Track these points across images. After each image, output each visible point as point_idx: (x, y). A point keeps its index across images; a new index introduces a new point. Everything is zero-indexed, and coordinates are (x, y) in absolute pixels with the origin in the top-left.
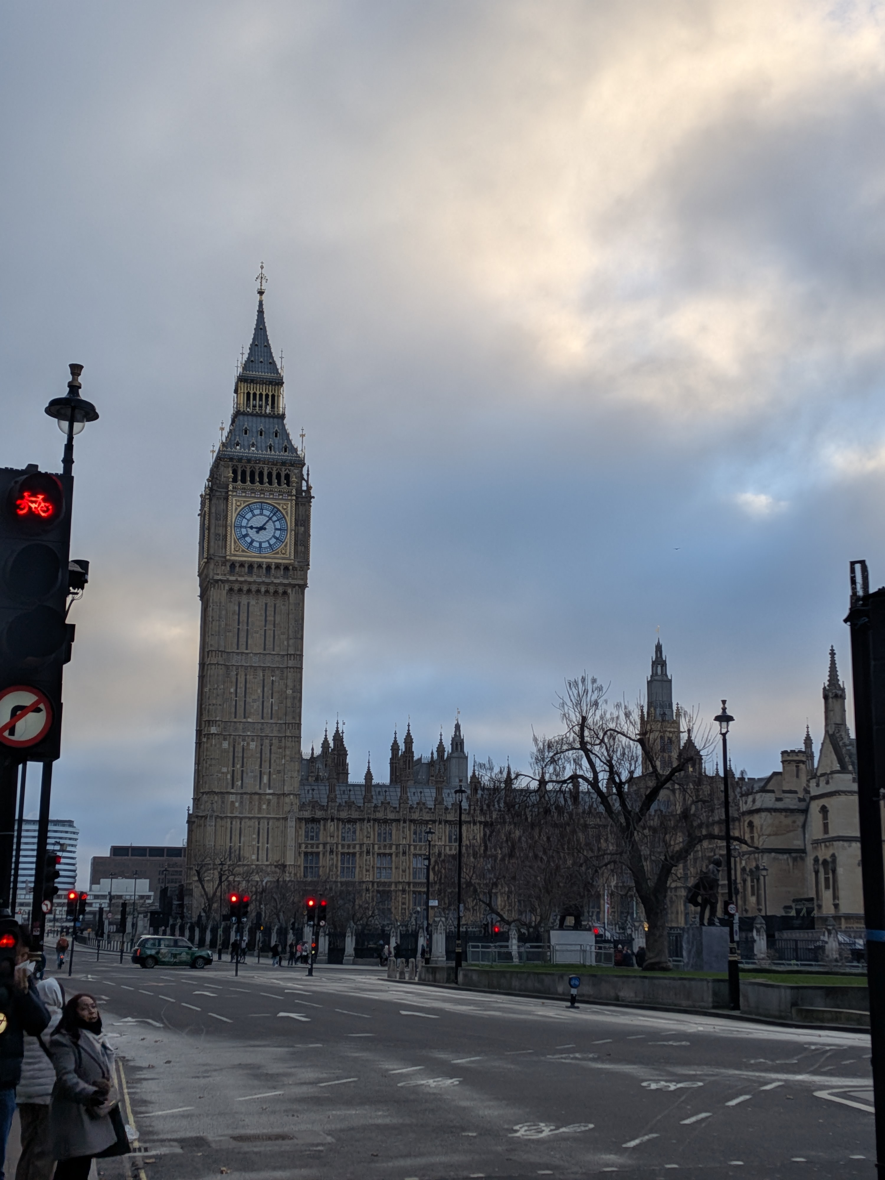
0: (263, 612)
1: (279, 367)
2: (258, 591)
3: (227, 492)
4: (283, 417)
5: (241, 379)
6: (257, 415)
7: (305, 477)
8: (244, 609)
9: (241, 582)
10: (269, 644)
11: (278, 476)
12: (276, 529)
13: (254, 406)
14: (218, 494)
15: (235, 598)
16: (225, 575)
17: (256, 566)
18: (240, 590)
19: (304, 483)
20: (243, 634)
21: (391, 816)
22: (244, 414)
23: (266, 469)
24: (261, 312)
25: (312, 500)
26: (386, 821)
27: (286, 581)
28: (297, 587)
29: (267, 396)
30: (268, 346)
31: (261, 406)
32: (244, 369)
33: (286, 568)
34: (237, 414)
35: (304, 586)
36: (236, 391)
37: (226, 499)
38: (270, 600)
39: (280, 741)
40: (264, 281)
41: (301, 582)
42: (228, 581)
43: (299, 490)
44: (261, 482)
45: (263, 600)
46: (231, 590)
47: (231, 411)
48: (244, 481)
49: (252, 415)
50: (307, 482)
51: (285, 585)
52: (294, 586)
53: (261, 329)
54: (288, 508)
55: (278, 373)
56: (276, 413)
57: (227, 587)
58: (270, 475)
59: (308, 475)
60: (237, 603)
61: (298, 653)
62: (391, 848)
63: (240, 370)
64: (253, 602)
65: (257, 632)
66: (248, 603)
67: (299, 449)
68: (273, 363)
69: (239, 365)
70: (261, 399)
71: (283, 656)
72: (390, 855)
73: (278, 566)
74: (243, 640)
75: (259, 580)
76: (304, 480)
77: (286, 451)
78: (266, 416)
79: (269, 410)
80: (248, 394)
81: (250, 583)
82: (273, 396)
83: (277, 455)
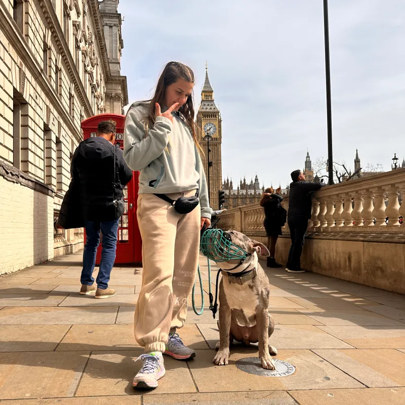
4: (213, 101)
5: (203, 92)
9: (206, 143)
10: (213, 157)
11: (213, 116)
13: (207, 98)
15: (205, 147)
22: (204, 100)
23: (210, 114)
24: (207, 74)
25: (222, 121)
28: (219, 143)
29: (209, 95)
33: (216, 139)
34: (202, 101)
35: (221, 143)
36: (202, 95)
37: (201, 122)
38: (213, 147)
39: (217, 180)
43: (219, 119)
44: (209, 117)
46: (204, 145)
48: (205, 117)
49: (206, 101)
50: (220, 117)
51: (216, 143)
53: (207, 78)
54: (216, 123)
59: (220, 115)
61: (220, 159)
67: (218, 109)
69: (202, 88)
71: (217, 160)
73: (214, 138)
74: (207, 157)
77: (215, 109)
78: (210, 101)
79: (210, 99)
80: (205, 95)
83: (213, 110)
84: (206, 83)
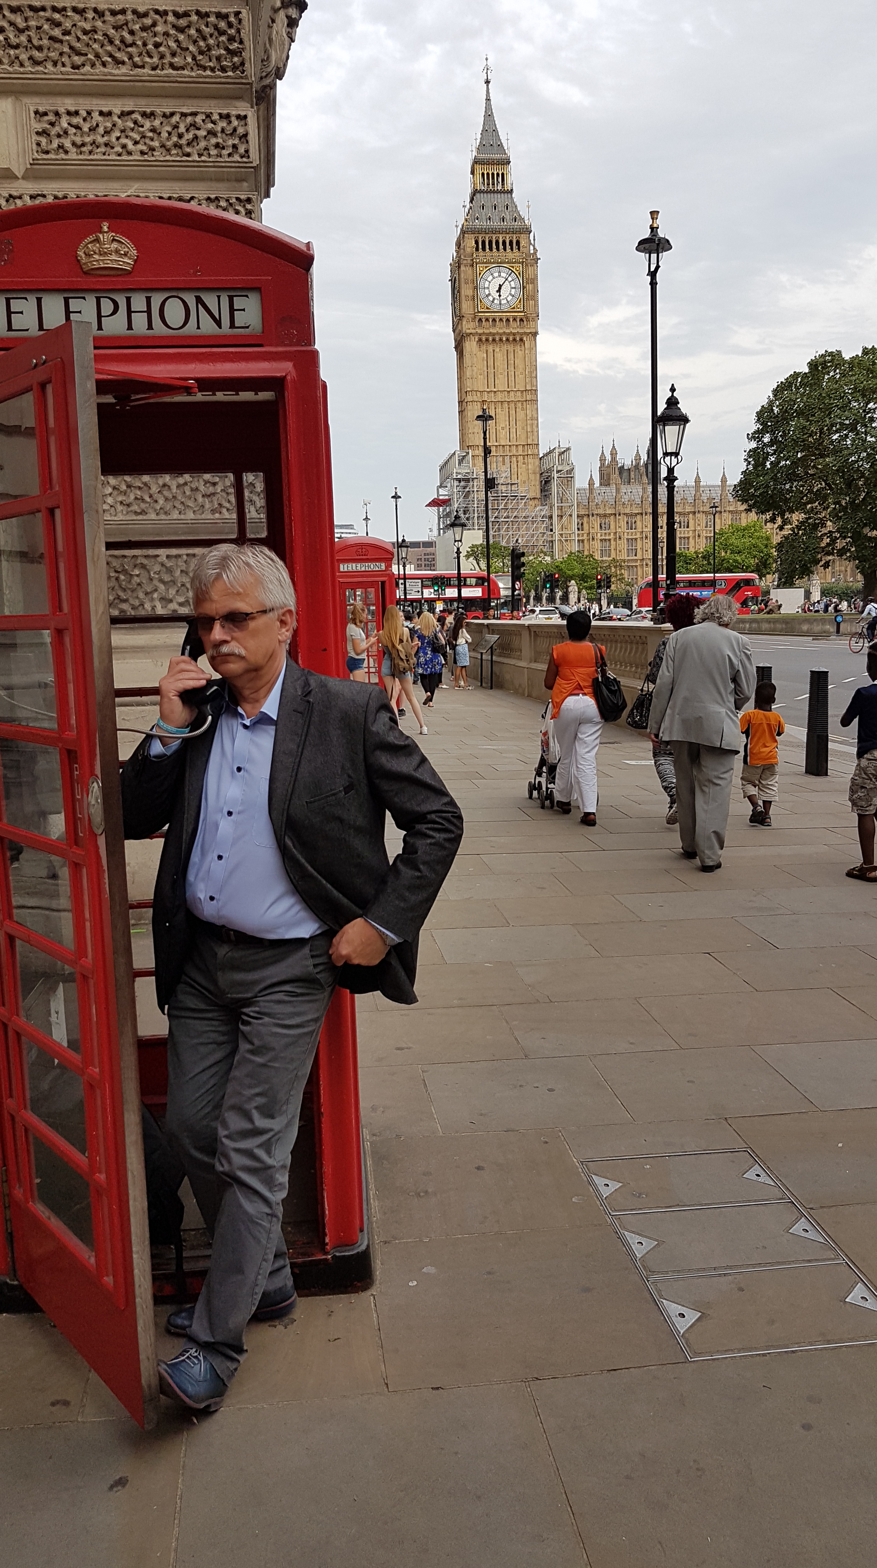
0: (505, 357)
1: (505, 148)
2: (501, 340)
3: (472, 260)
4: (511, 192)
5: (476, 162)
6: (491, 192)
7: (532, 242)
8: (491, 355)
9: (487, 334)
10: (512, 384)
11: (511, 243)
12: (512, 288)
13: (488, 184)
14: (465, 262)
15: (484, 347)
16: (475, 329)
17: (498, 320)
18: (487, 340)
19: (532, 248)
20: (491, 376)
21: (609, 511)
22: (481, 192)
23: (501, 238)
24: (488, 100)
25: (539, 261)
26: (605, 516)
27: (521, 331)
28: (530, 335)
29: (498, 174)
30: (495, 130)
31: (493, 184)
32: (479, 152)
33: (521, 320)
34: (475, 193)
35: (535, 334)
36: (473, 173)
37: (472, 266)
38: (511, 348)
39: (524, 459)
40: (489, 72)
41: (534, 331)
42: (477, 333)
43: (528, 254)
44: (498, 249)
45: (505, 347)
46: (480, 340)
47: (469, 191)
48: (484, 249)
49: (487, 192)
50: (534, 246)
51: (522, 334)
52: (527, 334)
53: (489, 115)
54: (520, 269)
55: (505, 154)
56: (506, 189)
57: (476, 340)
58: (504, 243)
59: (534, 240)
60: (485, 351)
61: (534, 388)
62: (610, 534)
63: (475, 153)
64: (497, 350)
65: (501, 374)
66: (494, 351)
67: (526, 219)
68: (500, 145)
69: (474, 149)
70: (493, 178)
71: (522, 391)
72: (610, 540)
73: (514, 319)
74: (491, 380)
75: (501, 331)
76: (531, 244)
77: (515, 221)
78: (498, 192)
79: (500, 187)
80: (483, 174)
81: (494, 334)
82: (503, 174)
83: (509, 224)
84: (484, 131)
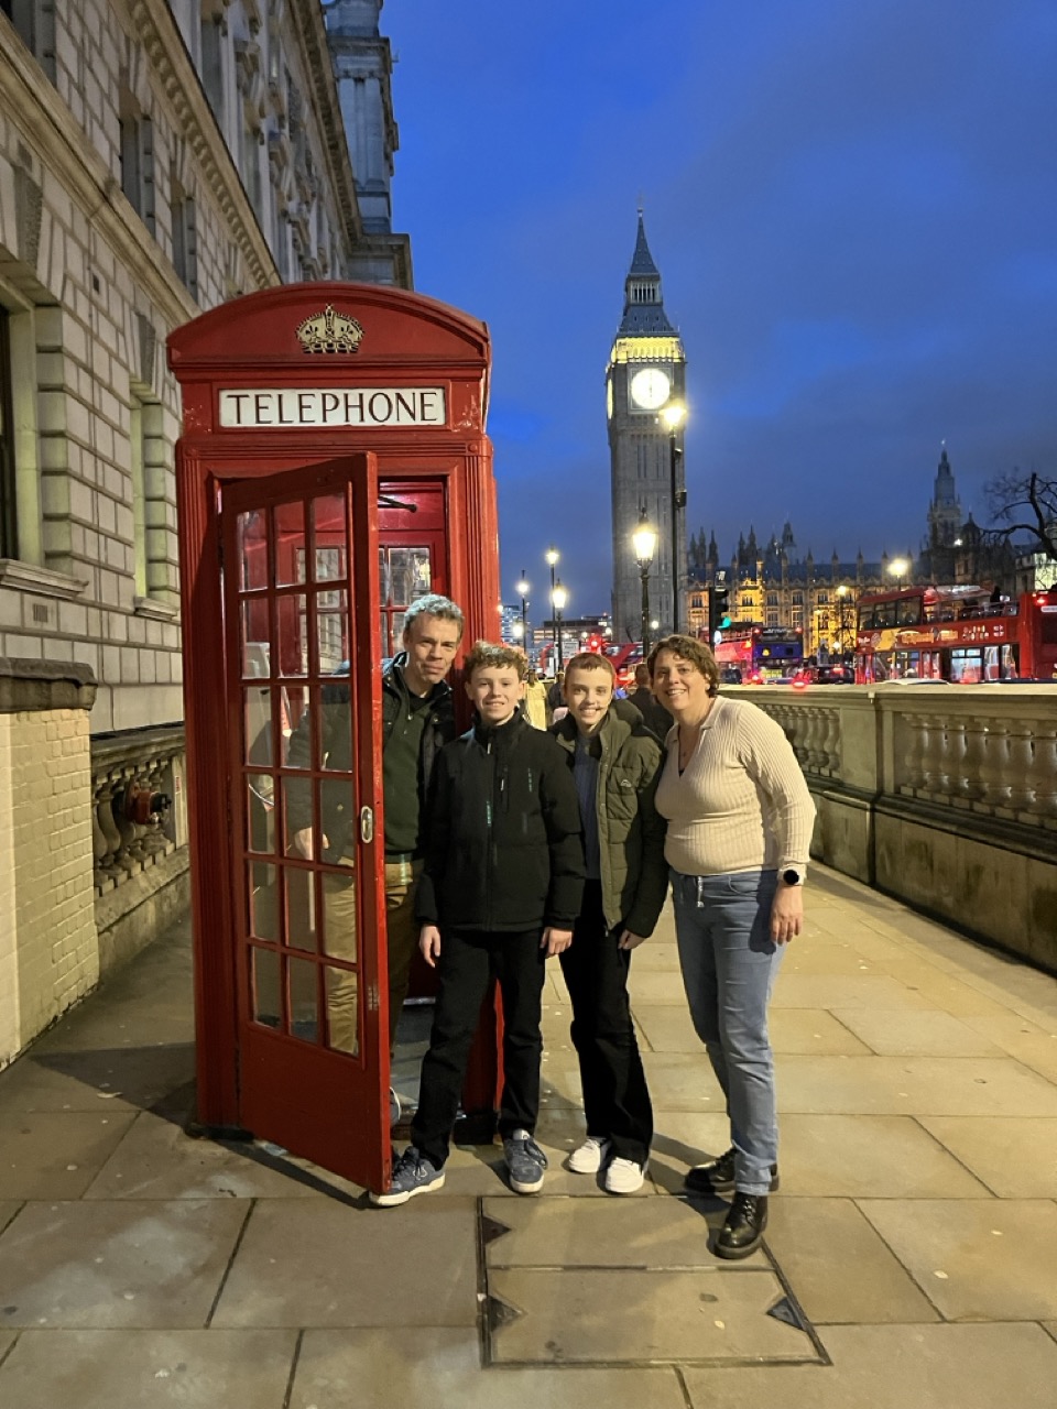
0: (655, 451)
1: (656, 265)
2: (651, 435)
4: (660, 305)
5: (630, 279)
6: (645, 305)
8: (642, 448)
9: (639, 430)
10: (661, 473)
14: (619, 367)
15: (635, 441)
16: (627, 425)
17: (648, 417)
18: (639, 436)
20: (642, 467)
22: (634, 305)
24: (641, 226)
30: (647, 253)
31: (645, 298)
32: (632, 270)
36: (627, 289)
42: (630, 430)
45: (654, 442)
47: (623, 305)
53: (641, 242)
54: (669, 372)
55: (655, 269)
56: (656, 303)
57: (629, 434)
60: (637, 445)
63: (628, 272)
64: (648, 444)
65: (651, 465)
66: (645, 445)
68: (652, 264)
69: (628, 267)
70: (644, 293)
74: (642, 471)
75: (651, 427)
78: (649, 305)
79: (651, 300)
81: (645, 430)
82: (653, 289)
84: (637, 253)
